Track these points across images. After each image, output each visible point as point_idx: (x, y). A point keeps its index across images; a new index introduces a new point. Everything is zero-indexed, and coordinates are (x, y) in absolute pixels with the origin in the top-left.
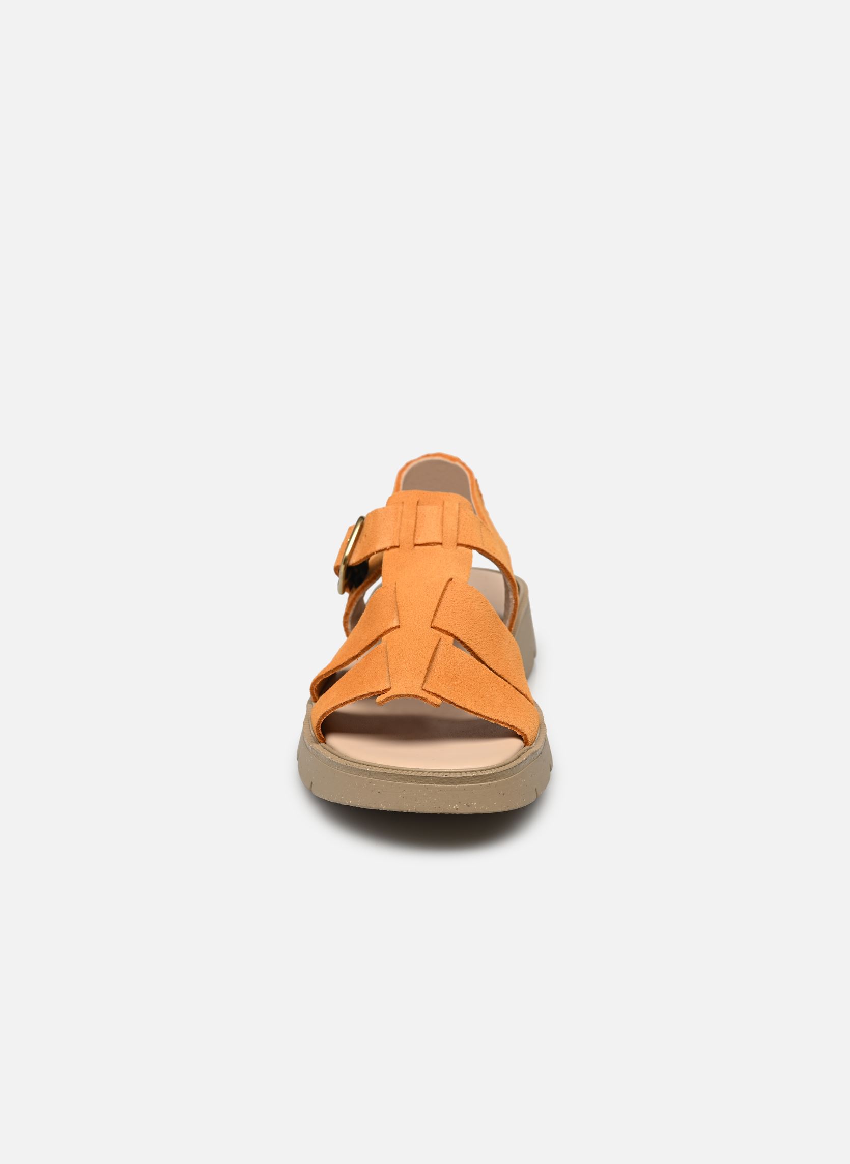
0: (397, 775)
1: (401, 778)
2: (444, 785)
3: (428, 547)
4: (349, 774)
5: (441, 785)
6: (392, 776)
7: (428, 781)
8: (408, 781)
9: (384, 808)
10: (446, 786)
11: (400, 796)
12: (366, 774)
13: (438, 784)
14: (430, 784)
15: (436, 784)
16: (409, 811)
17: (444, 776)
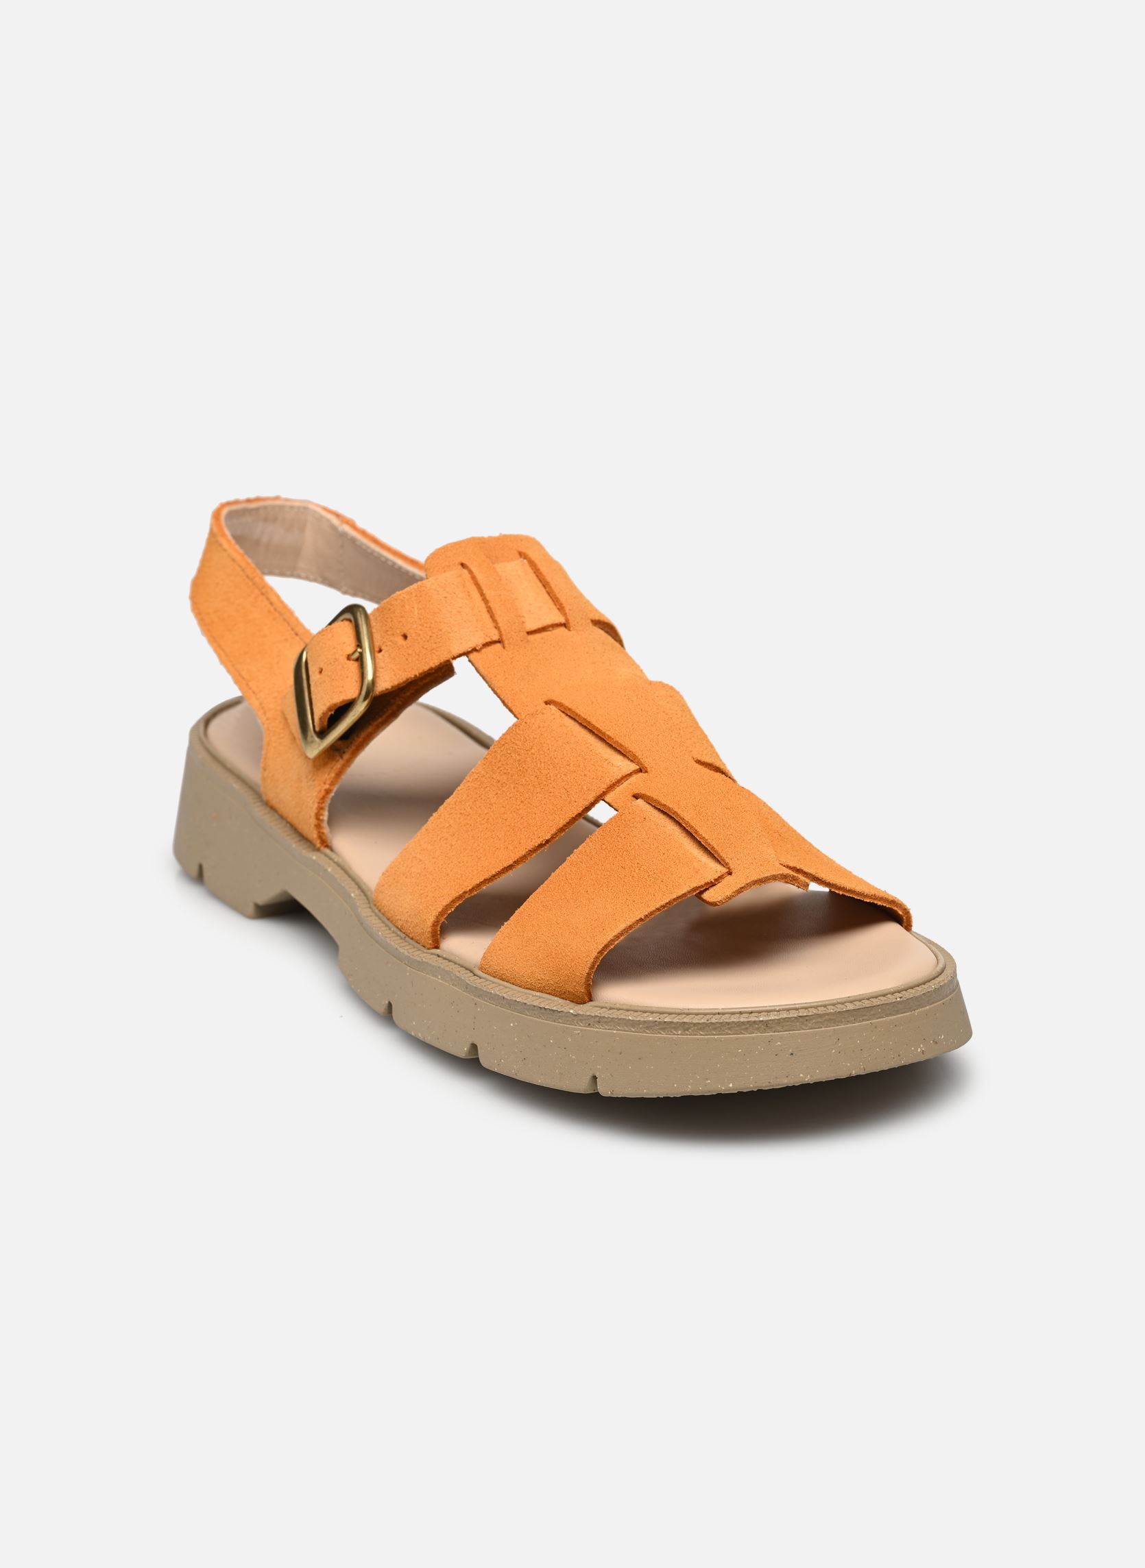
0: (820, 1016)
1: (830, 1020)
2: (899, 1016)
3: (544, 634)
4: (716, 1037)
5: (895, 1017)
6: (811, 1020)
7: (874, 1015)
8: (842, 1022)
9: (808, 1079)
10: (902, 1015)
11: (833, 1051)
12: (758, 1029)
13: (891, 1015)
14: (877, 1019)
15: (887, 1016)
16: (854, 1073)
17: (898, 999)
